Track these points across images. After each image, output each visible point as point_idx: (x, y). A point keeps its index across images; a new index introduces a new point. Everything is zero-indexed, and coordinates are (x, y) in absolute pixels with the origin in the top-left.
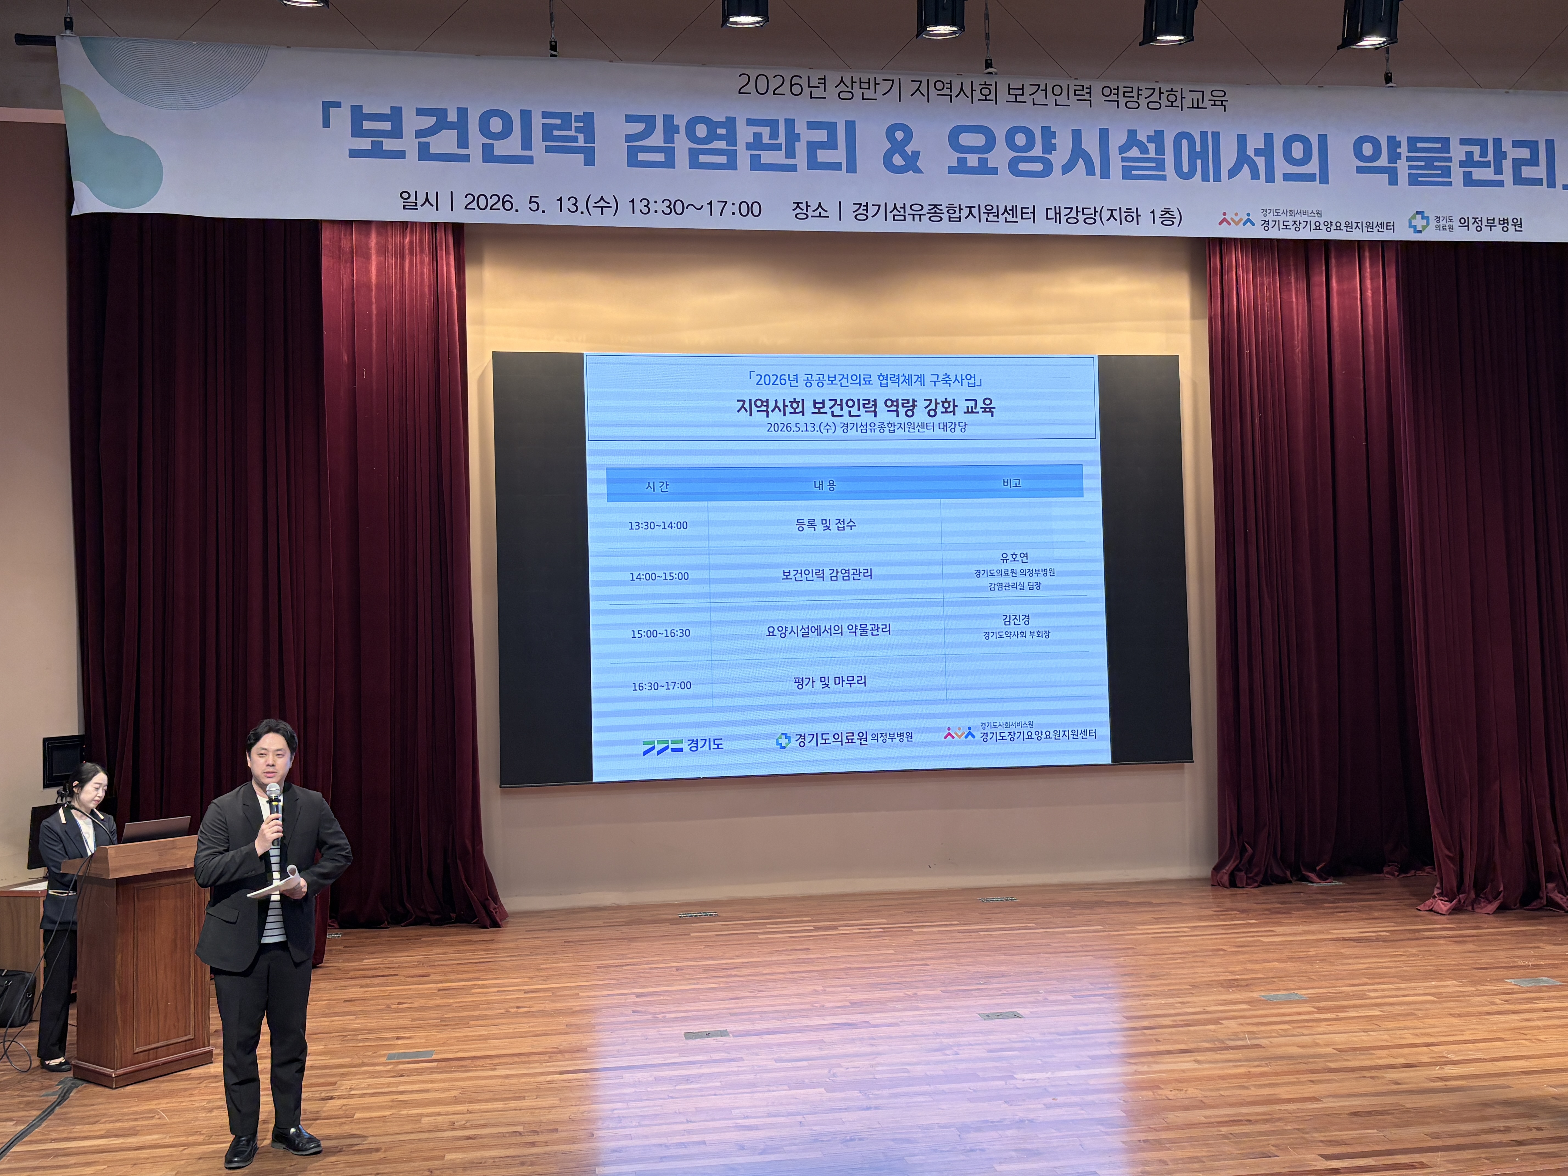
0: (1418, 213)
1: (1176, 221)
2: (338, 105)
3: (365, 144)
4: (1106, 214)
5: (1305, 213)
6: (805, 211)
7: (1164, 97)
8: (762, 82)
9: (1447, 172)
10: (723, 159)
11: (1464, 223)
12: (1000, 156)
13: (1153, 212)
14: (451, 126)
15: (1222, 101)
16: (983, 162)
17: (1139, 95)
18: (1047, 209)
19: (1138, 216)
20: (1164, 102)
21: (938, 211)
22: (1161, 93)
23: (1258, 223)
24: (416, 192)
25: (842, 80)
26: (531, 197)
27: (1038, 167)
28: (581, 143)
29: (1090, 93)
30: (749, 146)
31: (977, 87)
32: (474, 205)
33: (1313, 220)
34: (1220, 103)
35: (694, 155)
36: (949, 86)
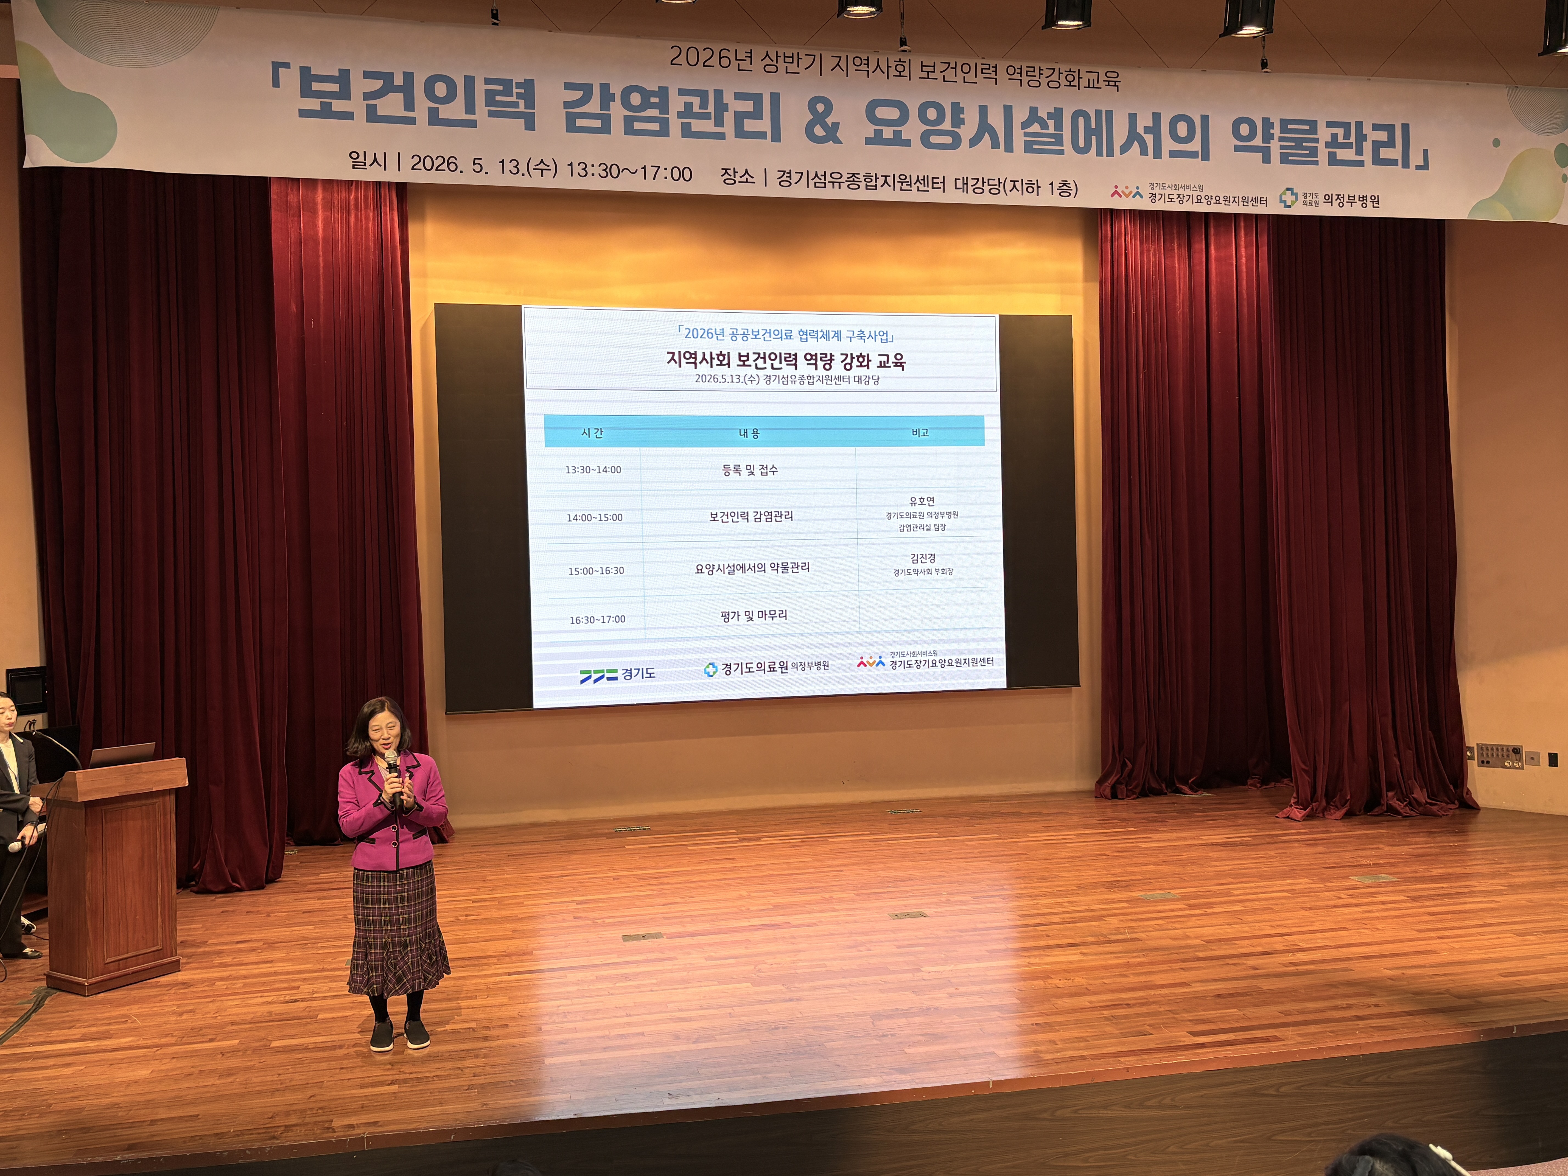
0: (1288, 189)
1: (1073, 193)
2: (287, 65)
3: (314, 104)
4: (1009, 186)
5: (1188, 187)
6: (732, 177)
7: (1063, 77)
8: (693, 54)
9: (1314, 152)
10: (656, 126)
11: (1328, 199)
12: (913, 129)
13: (1052, 184)
14: (397, 89)
15: (1115, 82)
16: (898, 134)
17: (1040, 74)
18: (956, 179)
19: (1038, 187)
20: (1063, 81)
21: (856, 179)
22: (1060, 73)
23: (1146, 196)
24: (365, 152)
25: (767, 55)
26: (475, 159)
27: (948, 140)
28: (522, 108)
29: (996, 71)
30: (680, 115)
31: (892, 64)
32: (420, 166)
33: (1195, 194)
34: (1113, 84)
35: (628, 122)
36: (866, 62)
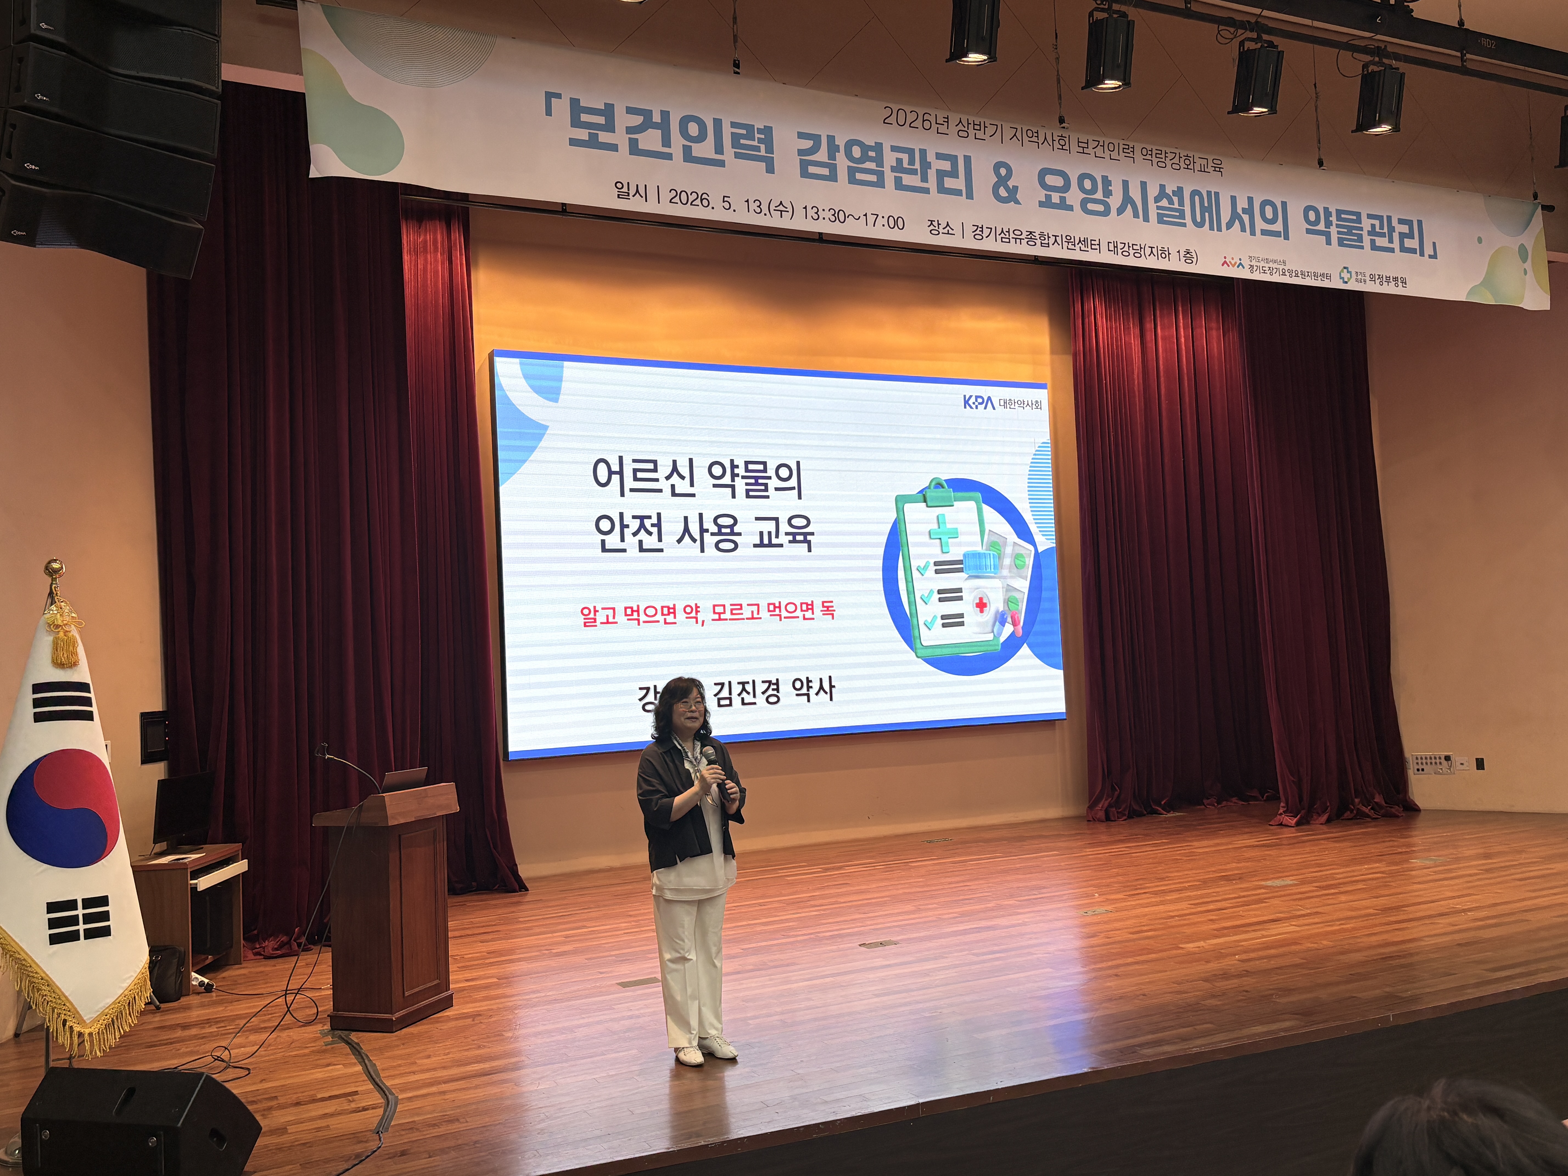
0: (1345, 268)
1: (1194, 260)
2: (559, 96)
3: (583, 134)
4: (1148, 251)
5: (1275, 262)
6: (937, 228)
7: (1182, 160)
8: (901, 114)
10: (873, 178)
11: (1372, 278)
12: (1074, 196)
13: (1179, 252)
14: (656, 126)
15: (1220, 168)
17: (1166, 157)
18: (1108, 243)
19: (1169, 254)
20: (1183, 165)
21: (1033, 237)
22: (1180, 157)
23: (1247, 267)
24: (628, 183)
25: (960, 121)
26: (724, 197)
27: (1101, 208)
28: (763, 153)
29: (1133, 152)
30: (893, 169)
31: (1056, 138)
32: (677, 199)
33: (1281, 267)
34: (1218, 169)
35: (851, 172)
36: (1036, 135)
